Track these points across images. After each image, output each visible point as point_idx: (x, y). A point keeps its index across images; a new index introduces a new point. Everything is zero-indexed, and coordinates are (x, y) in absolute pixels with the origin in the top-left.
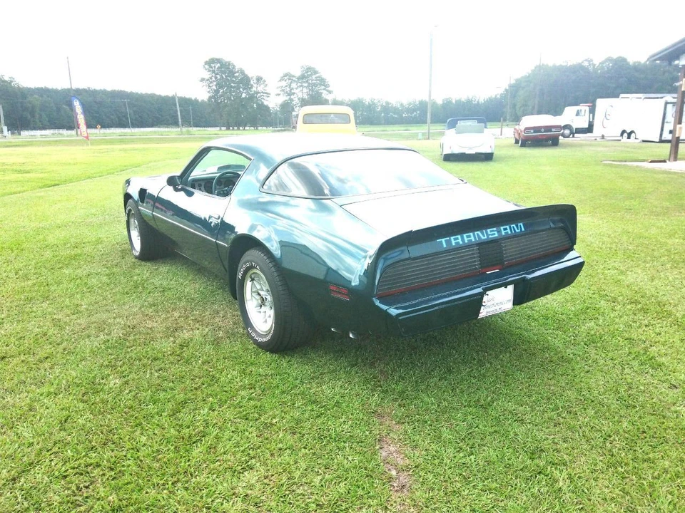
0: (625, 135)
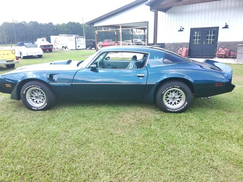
0: (64, 48)
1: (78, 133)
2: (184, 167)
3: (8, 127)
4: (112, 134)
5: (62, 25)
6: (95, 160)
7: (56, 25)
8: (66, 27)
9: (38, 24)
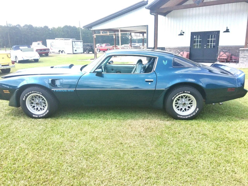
0: (60, 52)
1: (84, 143)
2: (205, 180)
3: (7, 137)
4: (121, 143)
5: (57, 28)
6: (106, 174)
7: (51, 29)
8: (62, 31)
9: (33, 27)
